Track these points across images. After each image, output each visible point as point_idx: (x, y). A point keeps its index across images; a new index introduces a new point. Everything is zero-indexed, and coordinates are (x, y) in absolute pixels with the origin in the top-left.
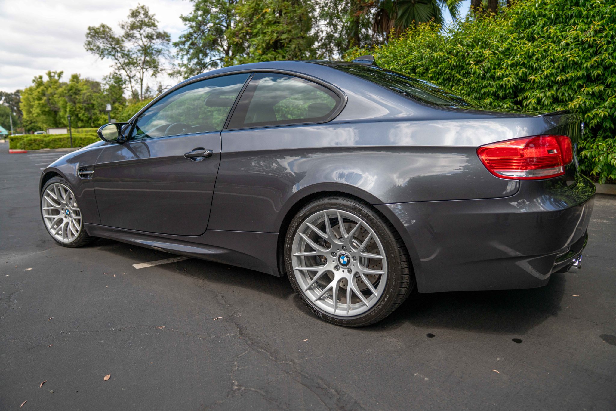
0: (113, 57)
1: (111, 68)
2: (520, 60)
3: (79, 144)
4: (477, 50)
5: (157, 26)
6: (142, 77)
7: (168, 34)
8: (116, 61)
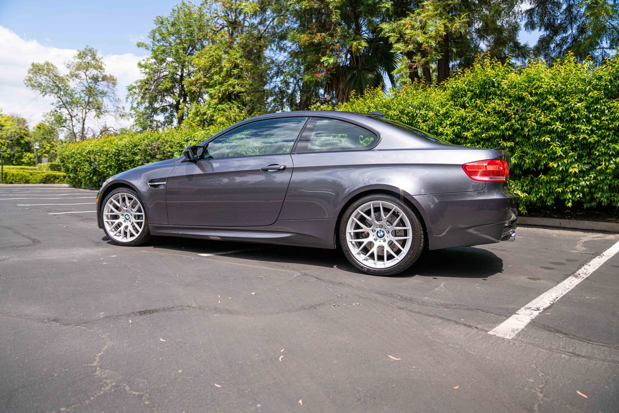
0: (56, 96)
1: (52, 106)
2: (456, 121)
3: (10, 181)
4: (423, 112)
5: (104, 69)
6: (84, 118)
7: (115, 78)
8: (59, 100)
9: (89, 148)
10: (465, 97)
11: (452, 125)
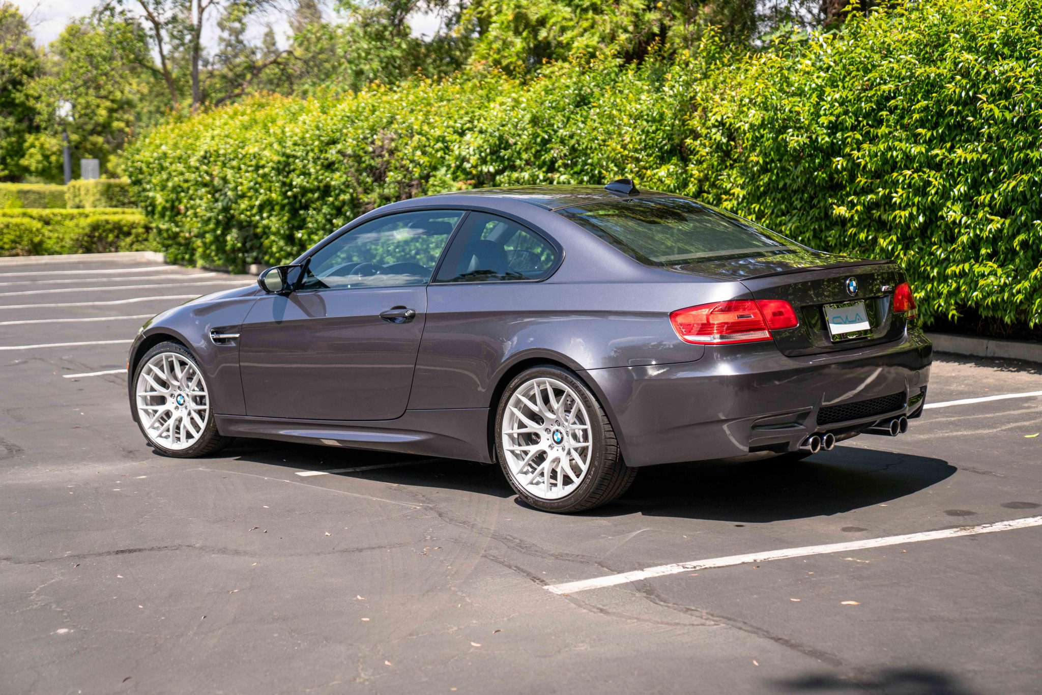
6: (196, 26)
9: (205, 144)
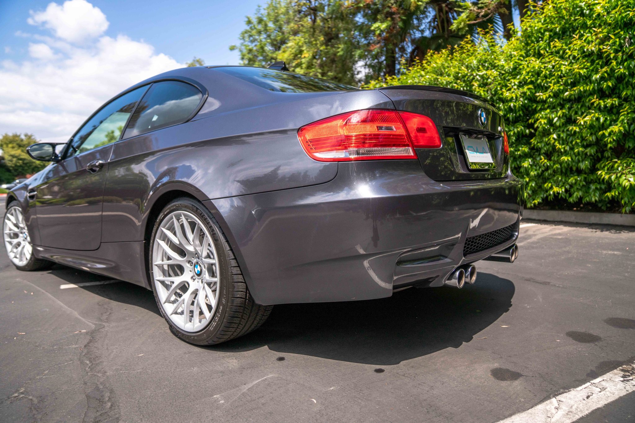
10: (542, 40)
11: (521, 85)
